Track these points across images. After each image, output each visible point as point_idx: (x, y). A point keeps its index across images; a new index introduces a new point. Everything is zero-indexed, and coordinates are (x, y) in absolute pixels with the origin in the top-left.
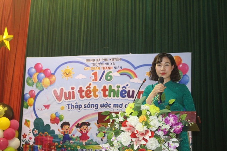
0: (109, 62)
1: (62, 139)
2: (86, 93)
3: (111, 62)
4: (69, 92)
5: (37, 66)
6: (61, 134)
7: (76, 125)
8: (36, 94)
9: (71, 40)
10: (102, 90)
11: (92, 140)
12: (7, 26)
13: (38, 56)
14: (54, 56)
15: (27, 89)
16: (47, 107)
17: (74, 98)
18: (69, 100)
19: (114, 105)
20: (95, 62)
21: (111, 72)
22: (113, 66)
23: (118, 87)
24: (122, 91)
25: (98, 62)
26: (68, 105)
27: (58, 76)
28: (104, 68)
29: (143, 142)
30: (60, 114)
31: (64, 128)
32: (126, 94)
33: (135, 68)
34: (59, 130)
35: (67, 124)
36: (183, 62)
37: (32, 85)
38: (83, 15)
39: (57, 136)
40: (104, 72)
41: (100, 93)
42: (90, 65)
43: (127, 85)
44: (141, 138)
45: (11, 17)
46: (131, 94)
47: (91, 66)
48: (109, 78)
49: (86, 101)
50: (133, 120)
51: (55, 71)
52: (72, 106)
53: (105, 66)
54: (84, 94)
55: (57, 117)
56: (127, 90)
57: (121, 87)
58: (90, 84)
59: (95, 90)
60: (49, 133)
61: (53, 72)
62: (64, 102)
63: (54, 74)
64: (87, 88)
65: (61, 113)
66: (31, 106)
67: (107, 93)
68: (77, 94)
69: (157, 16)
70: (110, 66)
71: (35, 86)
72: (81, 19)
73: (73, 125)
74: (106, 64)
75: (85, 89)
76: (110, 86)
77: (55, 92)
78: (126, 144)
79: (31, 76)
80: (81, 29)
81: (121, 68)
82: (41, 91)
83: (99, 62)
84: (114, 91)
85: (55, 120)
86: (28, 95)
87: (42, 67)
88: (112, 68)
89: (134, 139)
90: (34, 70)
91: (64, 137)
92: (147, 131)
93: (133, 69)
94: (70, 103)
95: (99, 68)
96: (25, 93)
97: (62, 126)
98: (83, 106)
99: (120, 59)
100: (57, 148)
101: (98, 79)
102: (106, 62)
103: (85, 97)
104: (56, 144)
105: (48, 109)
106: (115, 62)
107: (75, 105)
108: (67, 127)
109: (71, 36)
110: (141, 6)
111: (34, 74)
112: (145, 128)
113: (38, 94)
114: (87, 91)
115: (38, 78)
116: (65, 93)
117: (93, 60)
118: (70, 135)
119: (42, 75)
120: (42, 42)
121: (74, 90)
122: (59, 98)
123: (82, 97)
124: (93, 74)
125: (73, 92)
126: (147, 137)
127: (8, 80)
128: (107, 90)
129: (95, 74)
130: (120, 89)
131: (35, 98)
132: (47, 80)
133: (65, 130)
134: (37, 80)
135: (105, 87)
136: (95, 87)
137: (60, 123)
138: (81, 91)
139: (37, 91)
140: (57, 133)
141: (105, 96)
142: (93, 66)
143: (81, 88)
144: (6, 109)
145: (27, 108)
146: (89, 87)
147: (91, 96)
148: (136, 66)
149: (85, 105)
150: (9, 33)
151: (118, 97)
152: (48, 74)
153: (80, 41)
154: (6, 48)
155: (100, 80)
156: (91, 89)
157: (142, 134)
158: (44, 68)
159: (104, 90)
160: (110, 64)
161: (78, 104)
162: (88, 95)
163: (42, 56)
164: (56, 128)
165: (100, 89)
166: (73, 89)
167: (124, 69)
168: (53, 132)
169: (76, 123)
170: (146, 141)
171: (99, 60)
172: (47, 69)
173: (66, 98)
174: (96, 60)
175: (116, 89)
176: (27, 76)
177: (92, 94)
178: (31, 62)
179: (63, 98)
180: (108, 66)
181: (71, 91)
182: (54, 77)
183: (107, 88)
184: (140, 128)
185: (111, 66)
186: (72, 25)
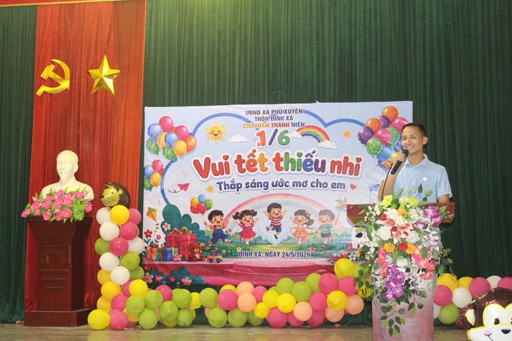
0: (284, 115)
1: (211, 237)
2: (247, 164)
3: (288, 115)
4: (220, 164)
5: (163, 122)
6: (209, 229)
7: (234, 214)
8: (164, 167)
9: (219, 80)
10: (274, 160)
11: (260, 238)
12: (106, 53)
13: (164, 106)
14: (191, 105)
15: (149, 159)
16: (184, 187)
17: (228, 172)
18: (220, 176)
19: (294, 182)
20: (261, 115)
21: (287, 132)
22: (290, 122)
23: (300, 155)
24: (306, 161)
25: (265, 116)
26: (220, 184)
27: (201, 138)
28: (276, 125)
29: (403, 236)
30: (207, 198)
31: (213, 219)
32: (313, 166)
33: (326, 125)
34: (205, 224)
35: (219, 213)
36: (399, 116)
37: (156, 152)
38: (238, 39)
39: (203, 232)
40: (276, 131)
41: (271, 165)
43: (314, 152)
44: (402, 232)
45: (112, 38)
46: (320, 166)
47: (254, 122)
48: (284, 140)
49: (248, 177)
50: (392, 213)
51: (196, 130)
52: (225, 185)
53: (278, 122)
54: (244, 166)
55: (201, 202)
56: (314, 159)
57: (304, 154)
58: (254, 151)
59: (263, 160)
60: (189, 229)
61: (191, 131)
62: (212, 179)
63: (193, 134)
64: (248, 157)
65: (208, 196)
66: (156, 185)
67: (282, 164)
68: (233, 167)
69: (358, 42)
70: (285, 121)
71: (161, 152)
72: (234, 44)
73: (229, 215)
74: (279, 118)
75: (246, 159)
76: (287, 154)
77: (196, 163)
78: (386, 238)
79: (154, 137)
80: (234, 61)
81: (302, 124)
82: (172, 162)
83: (267, 115)
84: (292, 161)
85: (199, 208)
86: (151, 169)
87: (172, 124)
88: (288, 125)
89: (394, 233)
90: (158, 128)
91: (214, 234)
92: (408, 225)
93: (322, 127)
94: (223, 181)
95: (268, 126)
96: (145, 166)
97: (210, 218)
98: (244, 186)
99: (301, 111)
100: (204, 251)
101: (267, 142)
102: (279, 115)
103: (247, 172)
104: (202, 244)
105: (186, 190)
106: (294, 115)
107: (230, 183)
108: (218, 218)
109: (219, 73)
110: (332, 26)
111: (160, 134)
112: (406, 222)
113: (167, 167)
114: (250, 161)
115: (165, 140)
116: (214, 164)
117: (258, 112)
118: (224, 230)
119: (174, 136)
120: (170, 82)
121: (228, 160)
122: (204, 173)
123: (241, 171)
124: (258, 135)
125: (227, 164)
126: (408, 231)
127: (115, 143)
128: (282, 160)
129: (262, 135)
130: (303, 158)
131: (163, 172)
132: (182, 145)
133: (216, 224)
134: (165, 144)
135: (278, 155)
136: (262, 155)
137: (208, 213)
138: (239, 161)
139: (164, 162)
140: (202, 227)
141: (279, 168)
142: (258, 122)
143: (239, 157)
144: (121, 192)
145: (150, 189)
146: (252, 155)
147: (256, 169)
148: (327, 122)
149: (246, 184)
150: (111, 67)
151: (299, 170)
152: (184, 136)
153: (234, 81)
154: (107, 91)
155: (270, 144)
156: (256, 158)
157: (403, 228)
158: (176, 125)
159: (277, 159)
160: (285, 118)
161: (236, 182)
162: (251, 166)
163: (170, 105)
164: (201, 220)
165: (270, 157)
166: (226, 158)
167: (308, 127)
168: (196, 225)
169: (233, 211)
170: (406, 234)
171: (268, 112)
172: (181, 127)
173: (216, 174)
174: (262, 112)
175: (296, 158)
176: (147, 137)
177: (258, 166)
178: (153, 115)
179: (211, 172)
180: (281, 122)
181: (223, 161)
182: (193, 140)
183: (282, 156)
184: (400, 221)
185: (288, 122)
186: (219, 53)
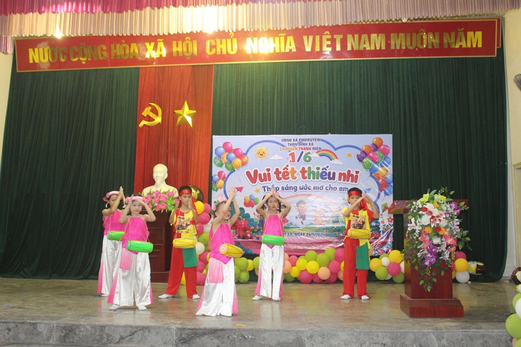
0: (308, 142)
1: (258, 223)
3: (310, 142)
4: (264, 174)
5: (225, 145)
6: (257, 218)
8: (226, 176)
9: (263, 117)
10: (301, 172)
11: (291, 224)
12: (186, 99)
13: (226, 135)
15: (216, 170)
16: (240, 189)
17: (270, 180)
18: (264, 182)
19: (314, 187)
20: (292, 142)
21: (309, 153)
22: (312, 147)
23: (318, 169)
24: (323, 172)
25: (294, 142)
26: (264, 187)
27: (251, 157)
28: (302, 149)
30: (255, 197)
32: (327, 176)
33: (335, 149)
34: (254, 214)
37: (221, 165)
38: (276, 91)
39: (252, 220)
40: (302, 152)
41: (298, 175)
42: (286, 145)
43: (328, 167)
45: (191, 90)
46: (331, 176)
47: (288, 147)
48: (308, 159)
49: (283, 183)
51: (248, 151)
52: (268, 188)
53: (303, 146)
54: (280, 176)
55: (251, 199)
56: (327, 172)
57: (321, 168)
58: (287, 166)
59: (293, 171)
60: (243, 217)
61: (244, 152)
62: (259, 184)
63: (246, 154)
64: (284, 169)
66: (221, 188)
67: (306, 175)
68: (273, 176)
70: (308, 146)
71: (224, 166)
72: (274, 95)
74: (304, 144)
75: (282, 171)
76: (309, 168)
77: (248, 173)
79: (219, 156)
80: (273, 106)
81: (320, 148)
82: (231, 172)
83: (296, 142)
84: (313, 172)
85: (250, 203)
86: (217, 177)
87: (232, 147)
88: (310, 149)
90: (222, 149)
91: (260, 221)
93: (333, 150)
94: (266, 185)
95: (296, 149)
96: (213, 174)
98: (280, 189)
99: (318, 140)
100: (253, 232)
101: (296, 160)
102: (304, 142)
103: (282, 179)
104: (252, 228)
105: (241, 191)
106: (314, 142)
109: (263, 114)
111: (223, 153)
113: (228, 176)
114: (284, 173)
115: (227, 158)
116: (260, 174)
117: (290, 140)
119: (233, 155)
121: (270, 172)
122: (253, 180)
123: (279, 179)
124: (290, 155)
125: (269, 174)
127: (192, 159)
128: (306, 172)
129: (292, 155)
130: (320, 171)
131: (225, 179)
132: (238, 161)
134: (227, 161)
135: (303, 168)
136: (293, 168)
138: (277, 172)
139: (226, 172)
140: (252, 216)
141: (304, 177)
142: (290, 147)
143: (277, 169)
144: (198, 192)
145: (216, 190)
146: (286, 168)
147: (289, 178)
148: (336, 147)
149: (282, 188)
150: (190, 108)
151: (318, 179)
152: (240, 155)
153: (273, 119)
154: (187, 125)
155: (298, 161)
156: (289, 171)
158: (234, 148)
159: (303, 171)
160: (308, 144)
162: (285, 176)
164: (251, 212)
165: (298, 170)
166: (268, 170)
167: (323, 150)
168: (248, 215)
171: (297, 140)
172: (238, 149)
173: (261, 180)
174: (292, 140)
175: (316, 171)
176: (214, 156)
177: (290, 176)
178: (218, 141)
179: (258, 180)
180: (306, 146)
181: (267, 172)
182: (246, 158)
183: (306, 169)
185: (310, 147)
186: (263, 101)
